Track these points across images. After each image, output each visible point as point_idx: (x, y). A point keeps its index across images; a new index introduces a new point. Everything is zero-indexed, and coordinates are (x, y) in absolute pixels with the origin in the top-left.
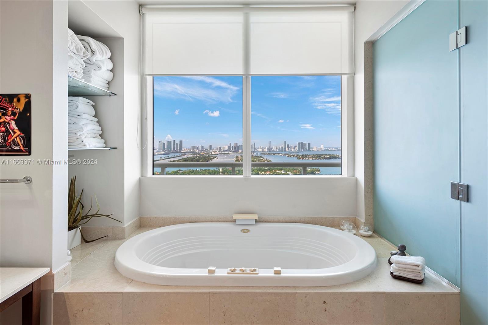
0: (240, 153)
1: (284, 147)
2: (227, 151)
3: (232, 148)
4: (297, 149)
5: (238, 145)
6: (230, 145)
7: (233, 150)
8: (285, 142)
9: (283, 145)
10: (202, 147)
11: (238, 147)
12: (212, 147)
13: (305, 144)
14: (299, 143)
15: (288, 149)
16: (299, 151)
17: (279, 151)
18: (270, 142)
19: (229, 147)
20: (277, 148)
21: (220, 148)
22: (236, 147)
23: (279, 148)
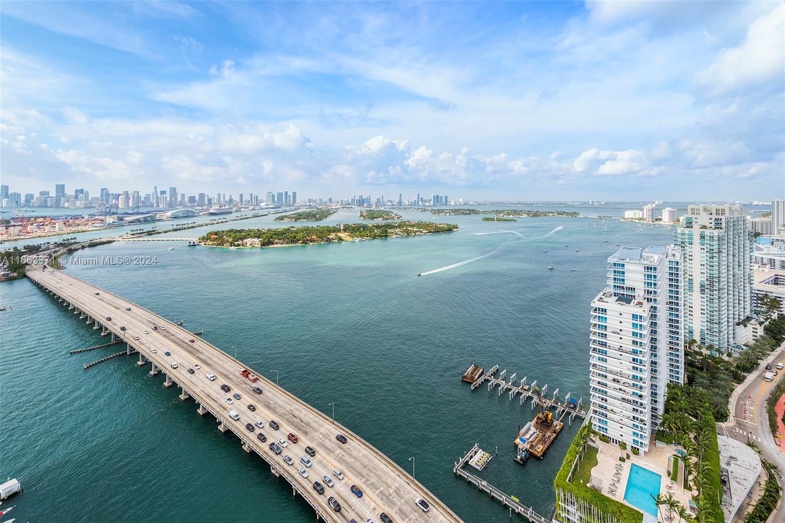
0: (366, 207)
1: (417, 201)
2: (349, 204)
3: (355, 202)
4: (432, 202)
5: (363, 198)
6: (353, 198)
7: (357, 203)
8: (418, 195)
9: (416, 199)
10: (321, 200)
11: (363, 200)
12: (332, 200)
13: (441, 198)
14: (434, 197)
15: (422, 203)
16: (434, 205)
17: (411, 205)
18: (401, 194)
19: (352, 199)
20: (409, 202)
21: (342, 201)
22: (361, 200)
23: (411, 202)
